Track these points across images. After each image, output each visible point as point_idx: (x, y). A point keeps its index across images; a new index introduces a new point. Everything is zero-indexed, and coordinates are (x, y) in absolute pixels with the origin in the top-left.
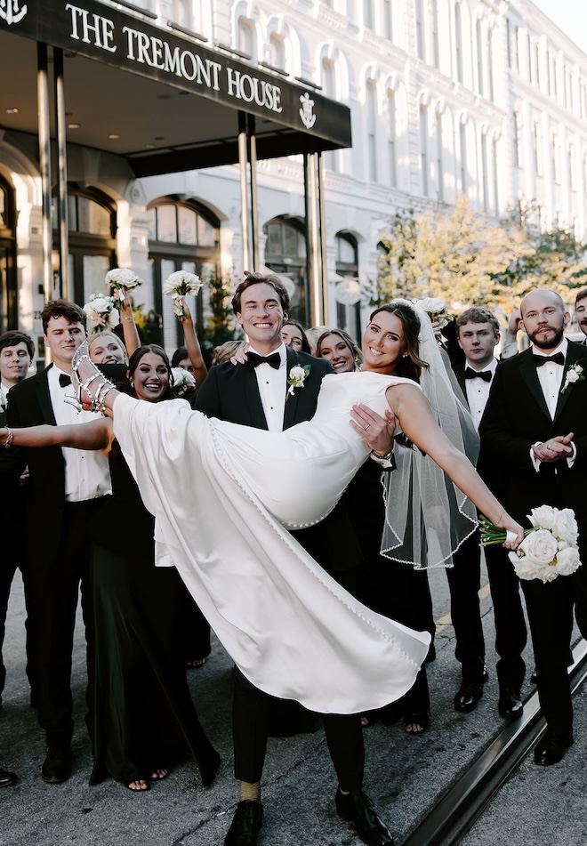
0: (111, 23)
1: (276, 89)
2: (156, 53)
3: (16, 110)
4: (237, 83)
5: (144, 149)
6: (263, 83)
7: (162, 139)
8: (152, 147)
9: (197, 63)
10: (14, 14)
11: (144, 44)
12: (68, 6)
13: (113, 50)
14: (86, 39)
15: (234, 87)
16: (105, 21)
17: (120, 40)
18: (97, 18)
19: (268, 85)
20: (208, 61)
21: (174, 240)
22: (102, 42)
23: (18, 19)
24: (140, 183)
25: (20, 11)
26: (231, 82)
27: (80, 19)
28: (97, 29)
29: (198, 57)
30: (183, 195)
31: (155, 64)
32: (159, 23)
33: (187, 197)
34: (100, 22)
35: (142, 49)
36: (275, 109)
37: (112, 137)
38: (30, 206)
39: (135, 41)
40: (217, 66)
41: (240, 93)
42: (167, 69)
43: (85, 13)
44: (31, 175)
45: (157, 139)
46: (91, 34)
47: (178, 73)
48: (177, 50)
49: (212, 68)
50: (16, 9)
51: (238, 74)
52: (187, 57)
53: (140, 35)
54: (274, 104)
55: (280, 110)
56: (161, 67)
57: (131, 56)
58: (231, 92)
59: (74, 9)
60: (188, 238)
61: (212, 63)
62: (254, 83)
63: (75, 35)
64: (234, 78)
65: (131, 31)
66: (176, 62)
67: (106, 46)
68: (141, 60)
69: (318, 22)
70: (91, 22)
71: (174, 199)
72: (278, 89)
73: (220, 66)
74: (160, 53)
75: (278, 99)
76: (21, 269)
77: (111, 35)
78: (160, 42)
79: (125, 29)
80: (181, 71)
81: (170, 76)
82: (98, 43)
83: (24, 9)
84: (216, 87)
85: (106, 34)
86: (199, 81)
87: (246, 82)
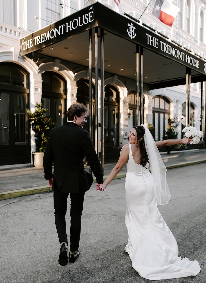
0: (157, 40)
1: (198, 61)
2: (168, 49)
3: (122, 70)
4: (188, 59)
5: (154, 81)
6: (195, 59)
7: (159, 78)
8: (156, 81)
9: (178, 52)
10: (133, 36)
11: (165, 46)
12: (147, 34)
13: (158, 48)
14: (151, 44)
15: (188, 60)
16: (156, 39)
17: (159, 45)
18: (154, 38)
19: (196, 60)
20: (181, 52)
21: (158, 107)
22: (155, 45)
23: (134, 37)
24: (151, 91)
25: (134, 35)
26: (187, 59)
27: (149, 38)
28: (154, 41)
29: (179, 51)
30: (162, 95)
31: (168, 52)
32: (169, 41)
33: (163, 96)
34: (155, 39)
35: (165, 48)
36: (198, 67)
37: (146, 78)
38: (123, 97)
39: (163, 45)
40: (183, 54)
41: (189, 62)
42: (171, 54)
43: (151, 36)
44: (123, 87)
45: (158, 78)
46: (152, 42)
47: (174, 56)
48: (173, 48)
49: (182, 54)
50: (133, 35)
51: (189, 56)
52: (176, 51)
53: (164, 44)
54: (197, 66)
55: (199, 68)
56: (169, 53)
57: (162, 50)
58: (187, 62)
59: (148, 35)
60: (162, 107)
61: (182, 53)
62: (192, 59)
63: (148, 43)
64: (188, 58)
65: (162, 42)
66: (173, 52)
67: (156, 47)
68: (164, 51)
69: (199, 47)
70: (152, 39)
71: (159, 96)
72: (198, 62)
73: (184, 54)
74: (169, 49)
75: (198, 64)
76: (121, 113)
77: (157, 43)
78: (169, 46)
79: (161, 42)
80: (174, 55)
81: (171, 56)
82: (154, 46)
83: (135, 34)
84: (183, 60)
85: (156, 43)
86: (179, 58)
87: (191, 59)
